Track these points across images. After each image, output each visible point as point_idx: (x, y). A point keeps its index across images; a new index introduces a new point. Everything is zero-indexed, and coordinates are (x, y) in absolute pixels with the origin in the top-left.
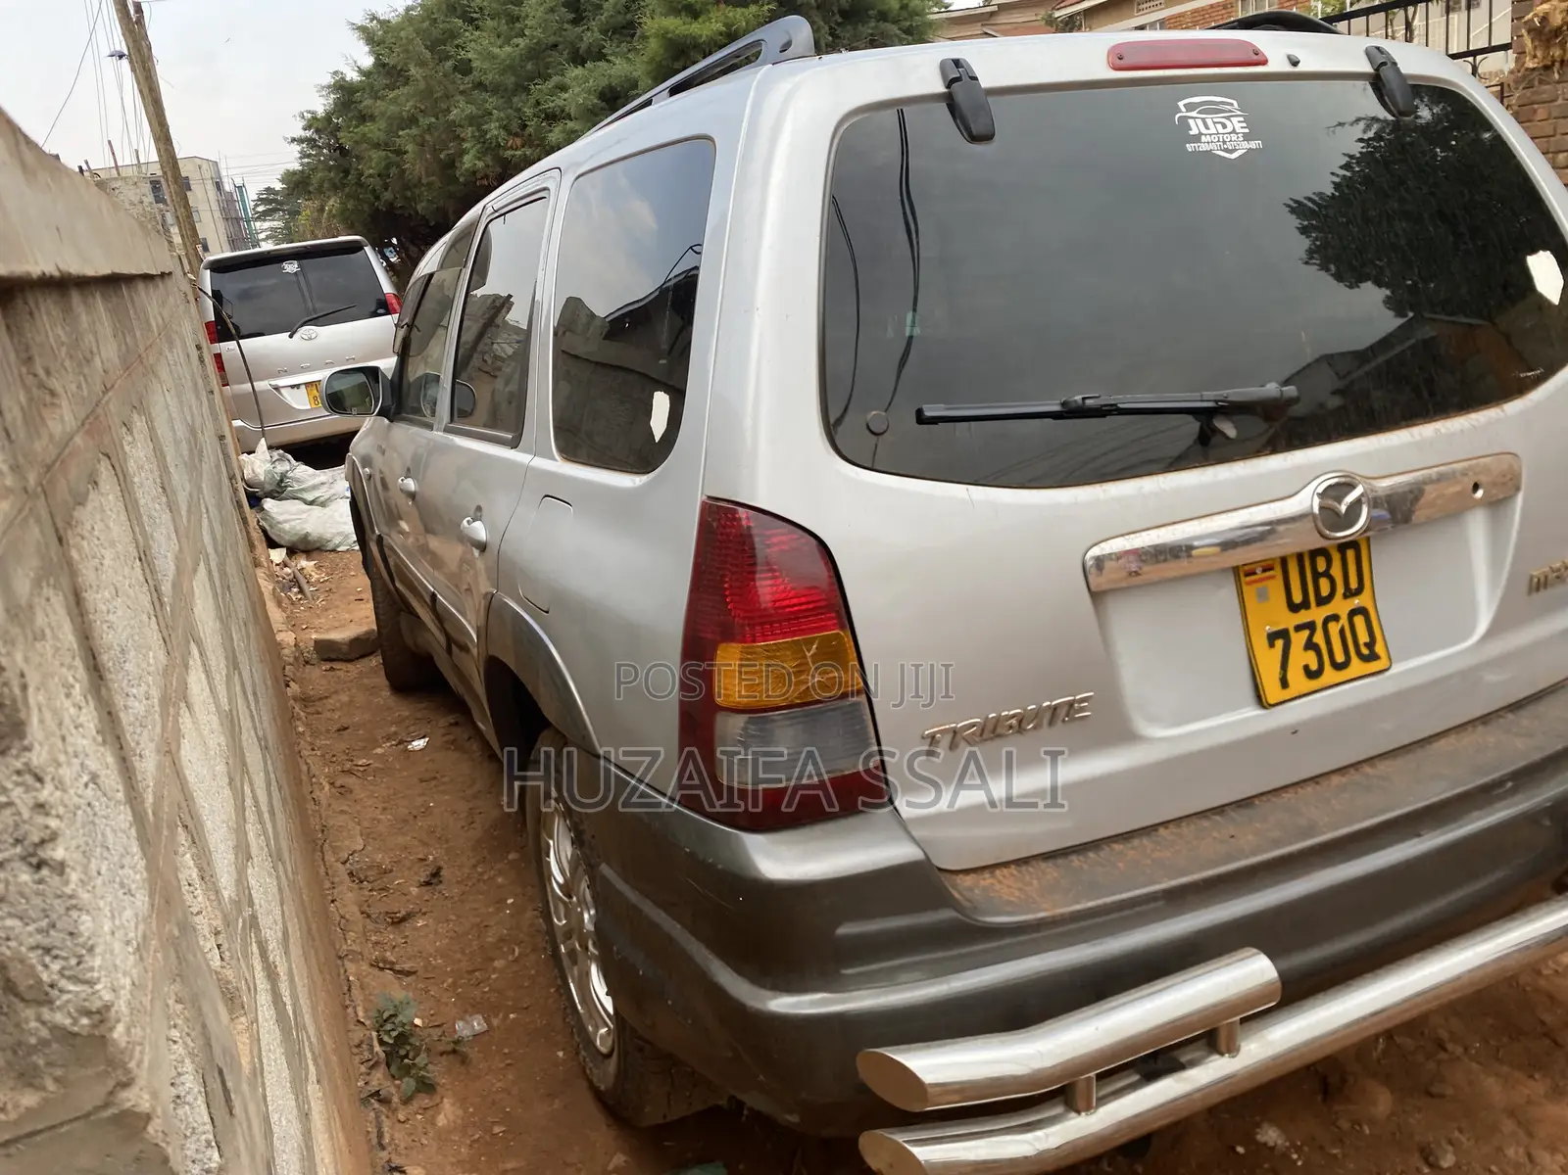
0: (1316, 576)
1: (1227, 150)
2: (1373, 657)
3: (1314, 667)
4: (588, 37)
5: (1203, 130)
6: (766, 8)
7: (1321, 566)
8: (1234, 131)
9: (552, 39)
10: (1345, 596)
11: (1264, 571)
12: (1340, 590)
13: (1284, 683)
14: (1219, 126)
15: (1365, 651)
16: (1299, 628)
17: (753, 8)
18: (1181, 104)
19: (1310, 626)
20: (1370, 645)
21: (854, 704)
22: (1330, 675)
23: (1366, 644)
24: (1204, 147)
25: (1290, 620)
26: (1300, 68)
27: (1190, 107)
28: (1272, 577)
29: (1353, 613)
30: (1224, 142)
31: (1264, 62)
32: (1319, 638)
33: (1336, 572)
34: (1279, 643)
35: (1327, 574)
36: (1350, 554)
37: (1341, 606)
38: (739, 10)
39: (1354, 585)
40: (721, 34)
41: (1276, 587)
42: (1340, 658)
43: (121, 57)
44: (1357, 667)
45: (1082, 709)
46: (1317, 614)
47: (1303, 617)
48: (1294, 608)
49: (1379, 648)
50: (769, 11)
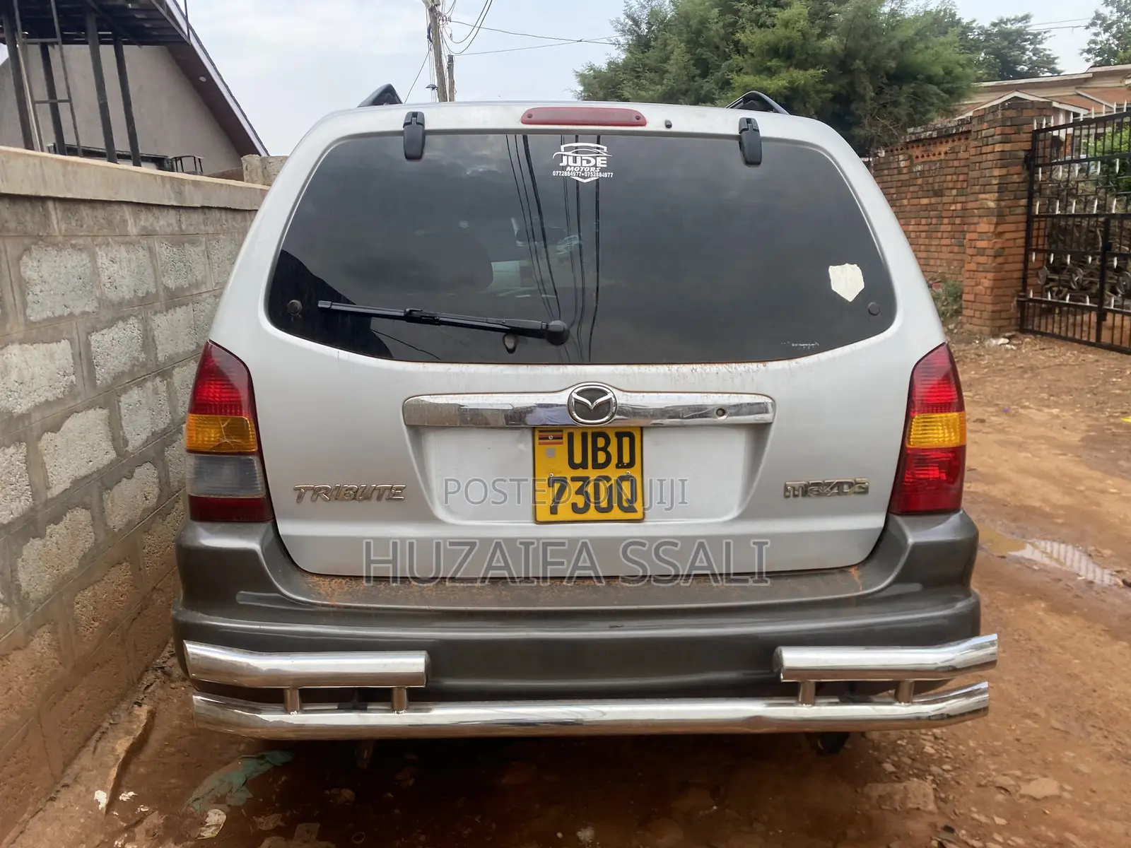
0: (596, 450)
1: (582, 177)
2: (631, 509)
3: (581, 505)
4: (707, 87)
5: (571, 163)
6: (821, 71)
7: (601, 442)
8: (595, 166)
9: (684, 87)
10: (617, 467)
11: (554, 438)
12: (614, 460)
13: (554, 510)
14: (584, 162)
15: (625, 504)
16: (574, 479)
17: (812, 71)
18: (562, 147)
19: (585, 480)
20: (632, 500)
21: (251, 460)
22: (592, 513)
23: (628, 500)
24: (565, 174)
25: (570, 473)
26: (673, 129)
27: (566, 149)
28: (561, 443)
29: (622, 478)
30: (583, 172)
31: (643, 124)
32: (590, 489)
33: (613, 449)
34: (557, 486)
35: (604, 449)
36: (626, 441)
37: (613, 472)
38: (801, 72)
39: (626, 459)
40: (786, 88)
41: (562, 449)
42: (604, 504)
43: (433, 88)
44: (616, 513)
45: (398, 494)
46: (592, 474)
47: (580, 473)
48: (573, 465)
49: (638, 505)
50: (823, 73)
